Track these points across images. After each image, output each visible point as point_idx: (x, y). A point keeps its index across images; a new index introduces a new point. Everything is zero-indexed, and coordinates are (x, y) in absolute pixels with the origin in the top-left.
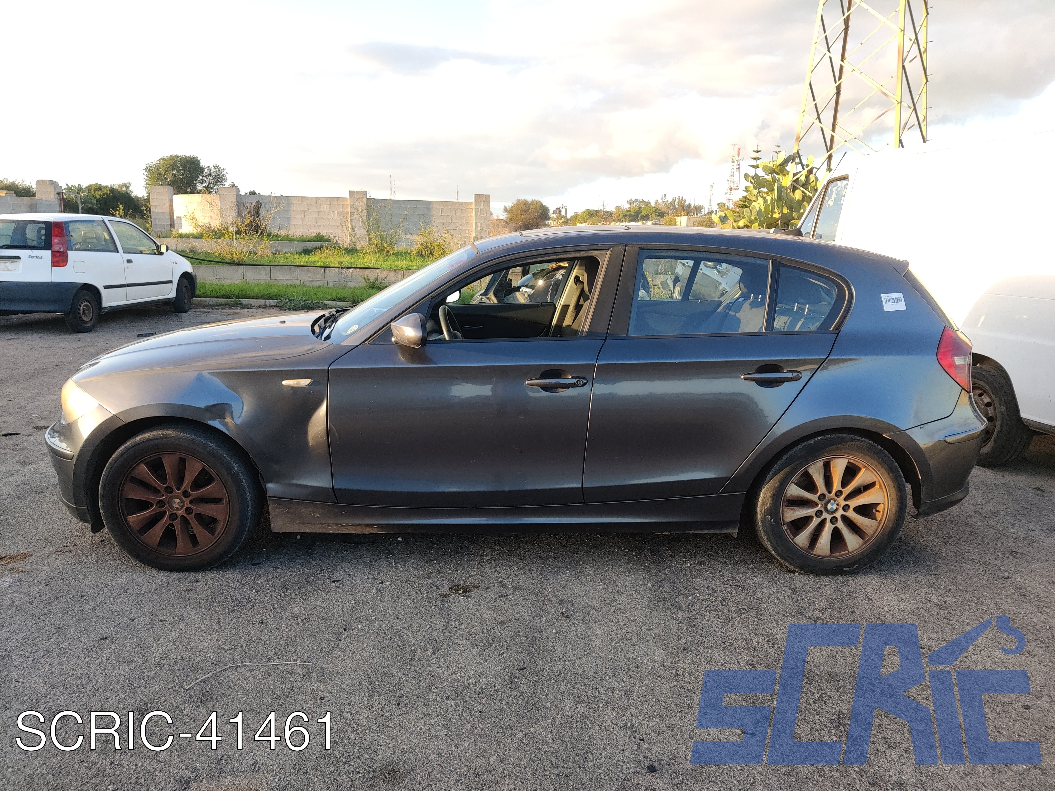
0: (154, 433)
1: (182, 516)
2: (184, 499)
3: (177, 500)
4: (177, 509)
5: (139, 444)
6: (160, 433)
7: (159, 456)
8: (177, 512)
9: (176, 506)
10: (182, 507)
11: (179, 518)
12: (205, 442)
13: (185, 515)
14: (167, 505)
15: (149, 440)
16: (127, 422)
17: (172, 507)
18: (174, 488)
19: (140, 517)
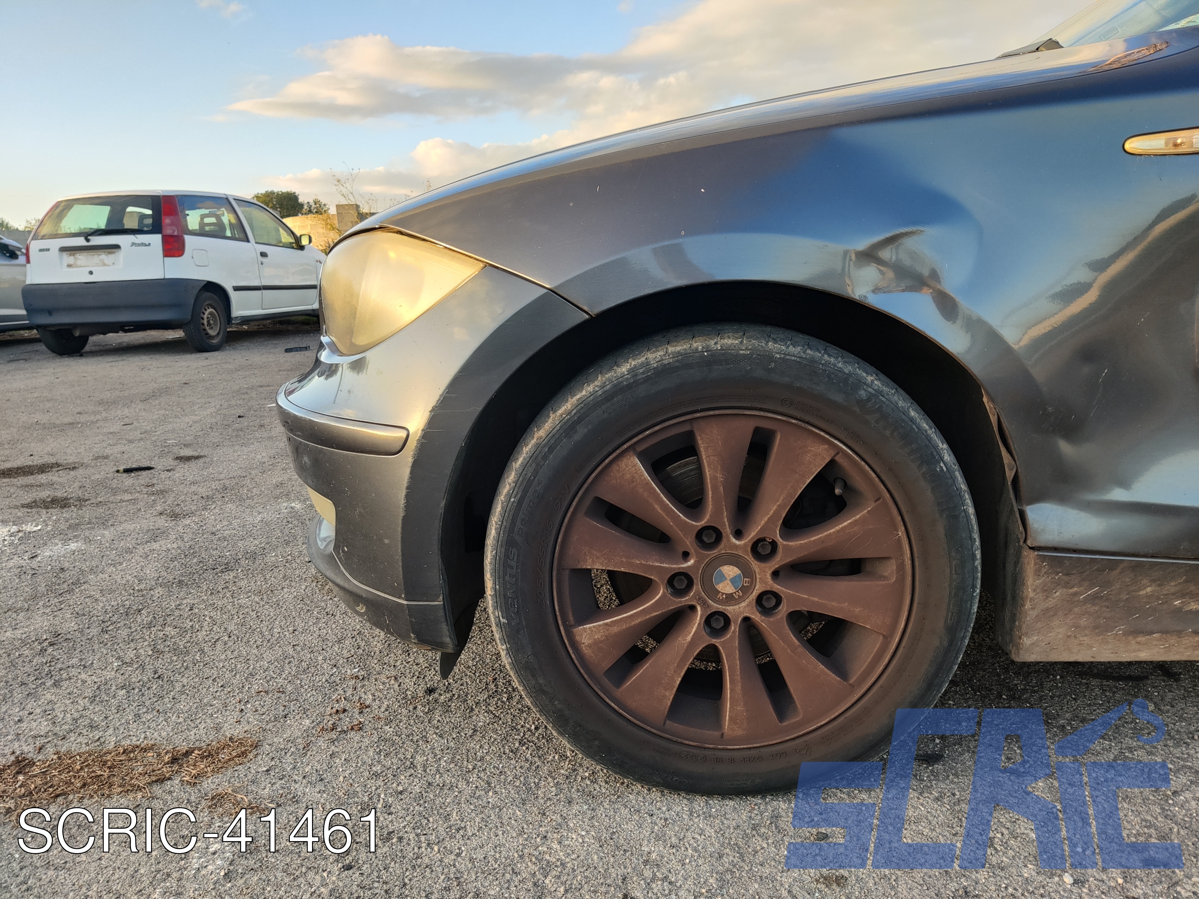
0: (678, 348)
1: (746, 619)
2: (755, 565)
3: (730, 571)
4: (730, 598)
5: (629, 386)
6: (698, 344)
7: (686, 428)
8: (730, 610)
9: (726, 588)
10: (745, 590)
11: (734, 628)
12: (848, 369)
13: (757, 617)
14: (697, 587)
15: (664, 371)
16: (596, 310)
17: (713, 593)
18: (727, 530)
19: (615, 629)
